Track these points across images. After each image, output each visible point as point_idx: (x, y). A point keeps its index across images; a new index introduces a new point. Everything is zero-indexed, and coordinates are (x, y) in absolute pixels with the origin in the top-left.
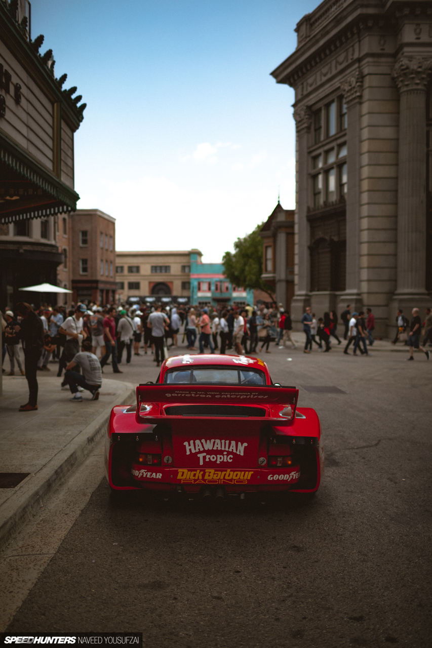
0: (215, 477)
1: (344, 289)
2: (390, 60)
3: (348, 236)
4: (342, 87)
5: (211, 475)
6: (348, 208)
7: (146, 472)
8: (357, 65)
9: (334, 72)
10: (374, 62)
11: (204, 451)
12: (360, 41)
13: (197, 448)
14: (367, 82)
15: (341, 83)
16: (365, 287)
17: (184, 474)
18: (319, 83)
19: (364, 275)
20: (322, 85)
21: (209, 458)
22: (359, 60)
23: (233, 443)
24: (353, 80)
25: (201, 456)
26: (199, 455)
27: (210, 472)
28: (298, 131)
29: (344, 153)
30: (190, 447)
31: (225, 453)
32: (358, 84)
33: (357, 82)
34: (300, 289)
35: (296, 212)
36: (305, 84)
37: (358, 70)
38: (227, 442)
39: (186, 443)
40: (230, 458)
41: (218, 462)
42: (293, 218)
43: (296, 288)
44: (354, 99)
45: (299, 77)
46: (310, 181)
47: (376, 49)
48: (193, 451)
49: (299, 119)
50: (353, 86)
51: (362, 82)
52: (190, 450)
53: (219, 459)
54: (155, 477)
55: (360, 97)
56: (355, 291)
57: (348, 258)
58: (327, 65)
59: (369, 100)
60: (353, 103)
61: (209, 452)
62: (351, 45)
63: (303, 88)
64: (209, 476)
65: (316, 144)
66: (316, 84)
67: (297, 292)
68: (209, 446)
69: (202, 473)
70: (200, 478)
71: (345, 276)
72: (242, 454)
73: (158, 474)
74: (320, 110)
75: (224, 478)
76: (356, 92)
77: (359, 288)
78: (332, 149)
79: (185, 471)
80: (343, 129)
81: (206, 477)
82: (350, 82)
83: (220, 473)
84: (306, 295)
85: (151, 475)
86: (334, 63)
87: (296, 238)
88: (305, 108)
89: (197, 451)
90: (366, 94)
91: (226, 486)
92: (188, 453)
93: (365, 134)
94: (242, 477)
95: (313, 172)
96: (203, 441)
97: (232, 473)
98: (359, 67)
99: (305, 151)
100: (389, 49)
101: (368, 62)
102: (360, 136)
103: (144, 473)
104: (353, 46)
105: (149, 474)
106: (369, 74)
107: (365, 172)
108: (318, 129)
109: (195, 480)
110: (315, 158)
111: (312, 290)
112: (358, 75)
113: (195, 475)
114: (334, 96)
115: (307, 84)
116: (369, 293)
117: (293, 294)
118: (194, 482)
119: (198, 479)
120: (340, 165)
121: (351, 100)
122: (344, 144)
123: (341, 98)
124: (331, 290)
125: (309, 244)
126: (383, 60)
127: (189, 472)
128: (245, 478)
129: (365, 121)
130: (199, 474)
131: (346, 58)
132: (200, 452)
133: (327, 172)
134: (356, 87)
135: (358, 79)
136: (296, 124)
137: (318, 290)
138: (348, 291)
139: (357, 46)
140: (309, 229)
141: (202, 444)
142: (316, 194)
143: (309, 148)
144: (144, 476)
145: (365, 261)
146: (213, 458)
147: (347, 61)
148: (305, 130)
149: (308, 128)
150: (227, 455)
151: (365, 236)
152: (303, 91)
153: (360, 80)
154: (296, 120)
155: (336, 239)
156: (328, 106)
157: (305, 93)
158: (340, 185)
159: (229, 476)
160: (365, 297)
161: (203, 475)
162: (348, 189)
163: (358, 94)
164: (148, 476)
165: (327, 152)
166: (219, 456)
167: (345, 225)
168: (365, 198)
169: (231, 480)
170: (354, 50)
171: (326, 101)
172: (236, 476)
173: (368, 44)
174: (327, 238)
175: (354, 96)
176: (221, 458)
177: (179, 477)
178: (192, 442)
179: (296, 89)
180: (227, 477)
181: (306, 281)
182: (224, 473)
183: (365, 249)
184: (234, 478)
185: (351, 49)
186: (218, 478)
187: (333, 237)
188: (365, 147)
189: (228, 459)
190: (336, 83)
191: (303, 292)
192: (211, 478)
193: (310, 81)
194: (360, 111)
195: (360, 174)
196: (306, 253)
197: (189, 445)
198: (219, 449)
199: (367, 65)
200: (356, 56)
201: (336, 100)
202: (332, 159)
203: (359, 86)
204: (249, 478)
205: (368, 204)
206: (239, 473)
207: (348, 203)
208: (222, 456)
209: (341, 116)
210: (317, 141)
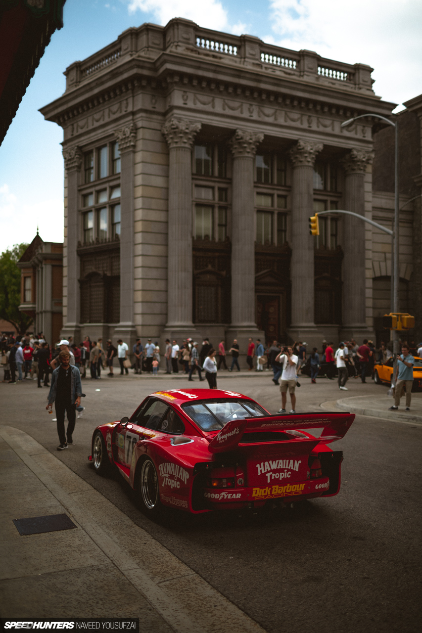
0: (279, 492)
1: (118, 322)
2: (160, 118)
3: (121, 271)
4: (116, 135)
5: (277, 490)
6: (121, 246)
7: (226, 494)
8: (131, 117)
9: (107, 120)
10: (147, 117)
11: (271, 471)
12: (133, 97)
13: (266, 468)
14: (141, 134)
15: (115, 131)
16: (139, 320)
17: (258, 492)
18: (91, 127)
19: (139, 308)
20: (94, 130)
21: (274, 476)
22: (133, 113)
23: (292, 461)
24: (128, 131)
25: (268, 475)
26: (267, 475)
27: (276, 488)
28: (68, 168)
29: (117, 194)
30: (261, 469)
31: (286, 471)
32: (132, 135)
33: (131, 133)
34: (69, 321)
35: (64, 245)
36: (75, 125)
37: (131, 122)
38: (288, 461)
39: (258, 466)
40: (289, 475)
41: (281, 479)
42: (62, 251)
43: (65, 319)
44: (129, 147)
45: (69, 118)
46: (80, 217)
47: (149, 107)
48: (263, 472)
49: (68, 157)
50: (127, 135)
51: (136, 133)
52: (261, 471)
53: (281, 476)
54: (235, 497)
55: (134, 146)
56: (130, 323)
57: (121, 292)
58: (100, 111)
59: (142, 150)
60: (126, 151)
61: (275, 471)
62: (126, 98)
63: (73, 129)
64: (275, 491)
65: (86, 183)
66: (87, 127)
67: (66, 323)
68: (274, 466)
69: (270, 489)
70: (269, 493)
71: (119, 309)
72: (297, 470)
73: (238, 494)
74: (91, 152)
75: (286, 492)
76: (130, 141)
77: (133, 321)
78: (105, 190)
79: (258, 489)
80: (115, 173)
81: (273, 493)
82: (124, 131)
83: (282, 487)
84: (76, 327)
85: (232, 496)
86: (107, 111)
87: (65, 271)
88: (76, 148)
89: (266, 471)
90: (140, 145)
91: (287, 498)
92: (259, 474)
93: (139, 180)
94: (298, 490)
95: (84, 209)
96: (270, 462)
97: (291, 486)
98: (133, 120)
99: (76, 188)
100: (160, 108)
101: (142, 117)
102: (134, 181)
103: (225, 495)
104: (127, 100)
105: (230, 495)
106: (143, 127)
107: (139, 214)
108: (88, 169)
109: (265, 496)
110: (85, 196)
111: (82, 322)
112: (132, 126)
113: (265, 492)
114: (107, 141)
115: (78, 126)
116: (143, 325)
117: (61, 325)
118: (265, 498)
119: (268, 495)
120: (112, 206)
121: (125, 148)
122: (118, 186)
123: (113, 144)
124: (104, 322)
125: (79, 277)
126: (155, 117)
127: (261, 490)
128: (300, 490)
129: (139, 168)
130: (268, 490)
131: (120, 108)
132: (268, 472)
133: (98, 210)
134: (130, 136)
135: (132, 130)
136: (65, 162)
137: (90, 322)
138: (121, 323)
139: (130, 100)
140: (79, 262)
141: (269, 464)
142: (86, 230)
143: (79, 186)
144: (225, 498)
145: (139, 296)
146: (277, 476)
147: (121, 112)
148: (76, 169)
149: (79, 167)
150: (287, 472)
151: (139, 273)
152: (73, 131)
153: (134, 131)
154: (65, 158)
155: (109, 274)
156: (99, 149)
157: (75, 134)
158: (112, 225)
159: (289, 489)
160: (139, 329)
161: (271, 491)
162: (122, 229)
163: (132, 144)
164: (229, 498)
165: (99, 192)
166: (281, 474)
167: (119, 261)
168: (139, 238)
169: (290, 493)
170: (127, 104)
171: (97, 145)
172: (294, 489)
173: (141, 101)
174: (101, 272)
175: (128, 145)
176: (282, 475)
177: (254, 495)
178: (262, 464)
179: (64, 129)
180: (288, 491)
181: (76, 313)
182: (285, 487)
183: (139, 285)
184: (293, 490)
185: (125, 102)
186: (281, 492)
187: (105, 272)
188: (139, 192)
189: (287, 475)
190: (110, 130)
191: (74, 324)
192: (276, 493)
193: (81, 123)
194: (134, 159)
195: (134, 216)
196: (76, 285)
197: (261, 467)
198: (282, 467)
199: (140, 119)
200: (130, 109)
201: (108, 145)
202: (104, 199)
203: (133, 136)
204: (303, 489)
205: (142, 243)
206: (296, 486)
207: (121, 241)
208: (283, 473)
209: (113, 161)
210: (87, 180)
